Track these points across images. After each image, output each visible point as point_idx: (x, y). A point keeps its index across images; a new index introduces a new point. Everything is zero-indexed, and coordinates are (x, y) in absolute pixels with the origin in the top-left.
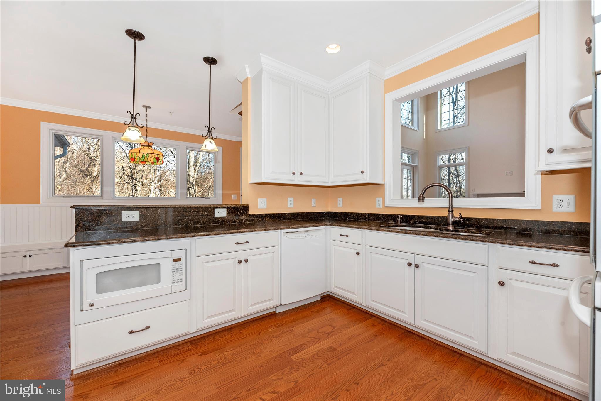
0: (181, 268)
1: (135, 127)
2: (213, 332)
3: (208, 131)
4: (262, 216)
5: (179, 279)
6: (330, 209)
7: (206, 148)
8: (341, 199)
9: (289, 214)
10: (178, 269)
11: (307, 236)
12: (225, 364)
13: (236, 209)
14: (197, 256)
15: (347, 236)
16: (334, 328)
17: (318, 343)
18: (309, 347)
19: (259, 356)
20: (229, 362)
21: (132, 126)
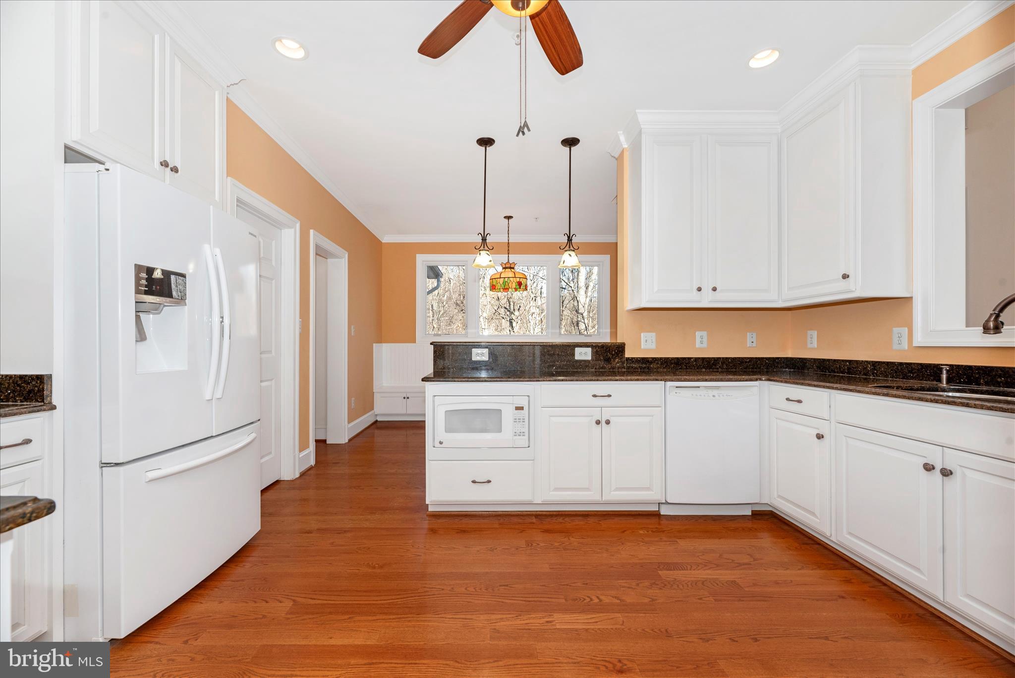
0: (524, 419)
1: (485, 250)
2: (563, 513)
3: (568, 240)
4: (648, 361)
5: (522, 431)
6: (790, 354)
7: (565, 265)
8: (815, 334)
9: (696, 359)
10: (520, 419)
11: (717, 396)
12: (568, 549)
13: (605, 348)
14: (542, 406)
15: (800, 401)
16: (755, 560)
17: (711, 569)
18: (694, 570)
19: (613, 555)
20: (573, 549)
21: (483, 250)
